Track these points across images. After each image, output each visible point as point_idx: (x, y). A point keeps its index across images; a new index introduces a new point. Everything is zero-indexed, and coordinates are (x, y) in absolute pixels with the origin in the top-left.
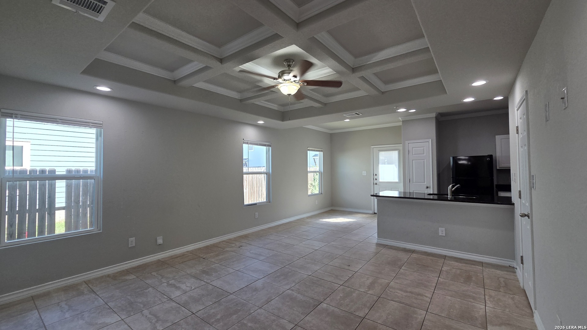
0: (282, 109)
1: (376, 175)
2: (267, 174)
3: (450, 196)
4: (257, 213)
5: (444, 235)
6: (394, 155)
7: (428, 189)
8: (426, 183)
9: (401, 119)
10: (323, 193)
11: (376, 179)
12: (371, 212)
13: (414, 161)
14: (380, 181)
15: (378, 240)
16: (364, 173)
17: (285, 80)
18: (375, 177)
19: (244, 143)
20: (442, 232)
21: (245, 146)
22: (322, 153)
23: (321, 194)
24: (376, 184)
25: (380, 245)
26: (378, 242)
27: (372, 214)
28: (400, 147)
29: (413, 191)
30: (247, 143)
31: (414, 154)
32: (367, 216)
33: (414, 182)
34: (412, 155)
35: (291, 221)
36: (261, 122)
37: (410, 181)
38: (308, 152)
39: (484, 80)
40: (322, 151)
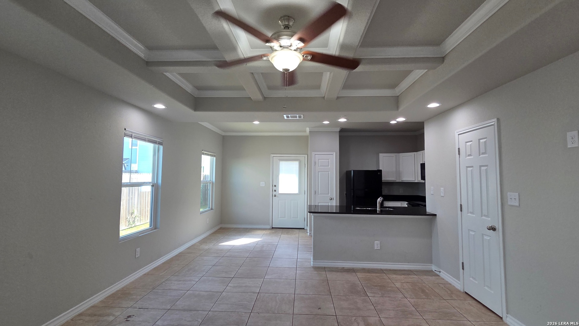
0: (196, 93)
1: (275, 186)
2: (153, 186)
3: (379, 209)
4: (138, 250)
5: (379, 248)
6: (294, 166)
7: (332, 200)
8: (329, 195)
9: (309, 129)
10: (213, 208)
11: (275, 191)
12: (269, 227)
13: (319, 173)
14: (280, 192)
15: (315, 263)
16: (262, 184)
17: (281, 46)
18: (274, 188)
19: (126, 135)
20: (377, 245)
21: (127, 141)
22: (215, 158)
23: (212, 209)
24: (275, 196)
25: (317, 268)
26: (315, 266)
27: (270, 229)
28: (303, 157)
29: (318, 203)
30: (131, 136)
31: (320, 166)
32: (264, 232)
33: (319, 193)
34: (319, 166)
35: (180, 251)
36: (159, 106)
37: (316, 192)
38: (203, 156)
39: (438, 103)
40: (215, 156)
